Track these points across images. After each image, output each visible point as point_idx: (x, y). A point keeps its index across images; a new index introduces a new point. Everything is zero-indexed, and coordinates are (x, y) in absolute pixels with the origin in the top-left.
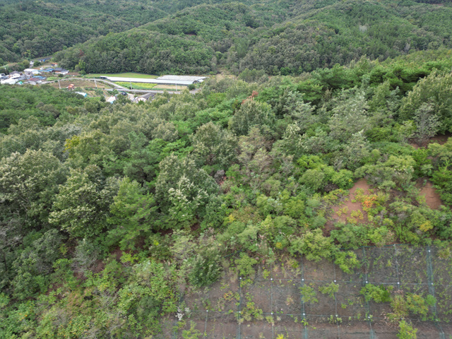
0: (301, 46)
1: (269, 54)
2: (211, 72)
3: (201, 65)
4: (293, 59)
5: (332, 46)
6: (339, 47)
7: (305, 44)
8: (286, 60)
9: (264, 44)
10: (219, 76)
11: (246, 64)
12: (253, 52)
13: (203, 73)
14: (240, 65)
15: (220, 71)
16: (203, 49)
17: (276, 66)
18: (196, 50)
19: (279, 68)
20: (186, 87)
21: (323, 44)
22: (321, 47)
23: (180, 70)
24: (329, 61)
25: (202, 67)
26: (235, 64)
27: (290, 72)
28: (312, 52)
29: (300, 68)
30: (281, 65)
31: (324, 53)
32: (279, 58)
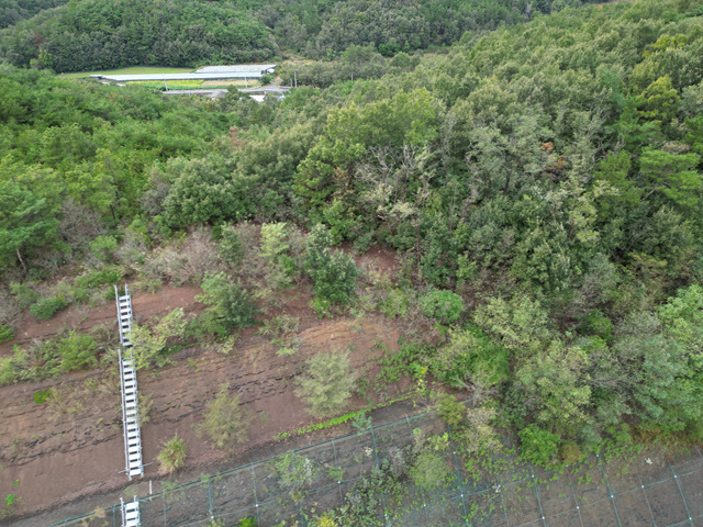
0: (401, 11)
2: (276, 57)
4: (395, 30)
9: (344, 10)
10: (289, 62)
11: (325, 42)
12: (332, 23)
13: (263, 60)
14: (317, 44)
15: (287, 55)
16: (249, 21)
17: (373, 43)
18: (243, 23)
19: (377, 45)
20: (255, 81)
21: (428, 6)
22: (427, 11)
23: (228, 56)
24: (442, 32)
25: (260, 51)
26: (309, 43)
27: (393, 51)
28: (418, 18)
29: (407, 43)
30: (379, 40)
31: (434, 20)
32: (375, 31)
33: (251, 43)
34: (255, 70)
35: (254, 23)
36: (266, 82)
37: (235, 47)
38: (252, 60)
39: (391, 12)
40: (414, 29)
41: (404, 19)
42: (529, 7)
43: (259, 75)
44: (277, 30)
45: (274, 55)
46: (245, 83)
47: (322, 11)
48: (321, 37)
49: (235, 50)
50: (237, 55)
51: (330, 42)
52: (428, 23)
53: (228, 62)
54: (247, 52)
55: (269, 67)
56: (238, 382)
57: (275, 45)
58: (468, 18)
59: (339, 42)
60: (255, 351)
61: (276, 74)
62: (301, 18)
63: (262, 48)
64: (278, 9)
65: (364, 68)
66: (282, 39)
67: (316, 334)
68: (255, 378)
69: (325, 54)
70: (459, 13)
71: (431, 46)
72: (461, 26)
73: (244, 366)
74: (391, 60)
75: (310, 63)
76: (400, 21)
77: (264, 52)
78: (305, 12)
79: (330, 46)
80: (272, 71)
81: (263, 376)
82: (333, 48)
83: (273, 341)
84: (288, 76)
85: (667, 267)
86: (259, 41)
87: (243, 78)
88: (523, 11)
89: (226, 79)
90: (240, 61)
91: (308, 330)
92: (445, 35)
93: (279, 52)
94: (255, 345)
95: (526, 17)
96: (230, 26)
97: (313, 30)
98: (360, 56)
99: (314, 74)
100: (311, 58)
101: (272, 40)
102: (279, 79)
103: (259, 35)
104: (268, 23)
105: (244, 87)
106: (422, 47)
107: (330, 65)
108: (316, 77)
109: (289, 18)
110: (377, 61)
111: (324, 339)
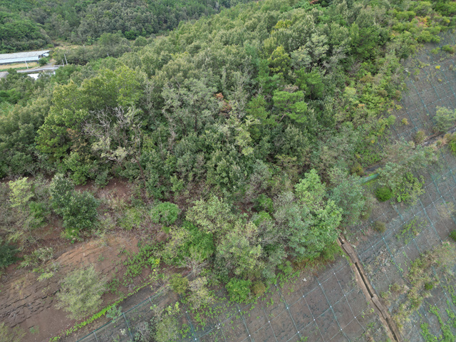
0: (136, 9)
1: (108, 19)
2: (49, 45)
3: (32, 39)
4: (134, 22)
5: (162, 6)
6: (168, 7)
7: (138, 6)
8: (128, 24)
9: (96, 9)
10: (60, 48)
11: (85, 32)
12: (88, 19)
13: (38, 47)
14: (79, 33)
15: (58, 43)
16: (22, 20)
17: (120, 31)
18: (16, 21)
19: (123, 32)
20: (35, 63)
21: (154, 5)
22: (153, 8)
23: (9, 47)
24: (166, 22)
25: (35, 41)
26: (73, 34)
27: (135, 36)
28: (148, 13)
29: (144, 30)
30: (124, 29)
31: (159, 14)
32: (120, 23)
33: (26, 36)
34: (34, 55)
35: (27, 21)
36: (43, 63)
37: (13, 40)
38: (30, 48)
39: (129, 10)
40: (146, 21)
41: (139, 14)
42: (217, 4)
43: (37, 59)
44: (47, 25)
45: (47, 43)
46: (26, 65)
47: (79, 10)
48: (81, 28)
49: (14, 41)
50: (17, 45)
51: (88, 32)
52: (155, 16)
53: (9, 51)
54: (25, 43)
55: (45, 53)
56: (8, 310)
57: (47, 36)
58: (181, 12)
59: (96, 31)
60: (19, 281)
61: (50, 57)
62: (63, 16)
63: (37, 39)
64: (45, 11)
65: (115, 48)
66: (52, 32)
67: (71, 256)
68: (23, 303)
69: (86, 40)
70: (174, 9)
71: (160, 31)
72: (177, 17)
73: (11, 296)
74: (134, 42)
75: (76, 47)
76: (136, 15)
77: (39, 42)
78: (66, 12)
79: (90, 34)
80: (47, 55)
81: (30, 299)
82: (92, 35)
83: (34, 271)
84: (60, 58)
85: (297, 160)
86: (33, 34)
87: (24, 62)
88: (214, 7)
89: (10, 63)
90: (20, 49)
91: (64, 255)
92: (169, 23)
93: (51, 41)
94: (19, 276)
95: (217, 10)
96: (6, 24)
97: (75, 24)
98: (112, 40)
99: (80, 55)
100: (76, 44)
101: (44, 33)
102: (53, 60)
103: (32, 30)
104: (38, 21)
105: (26, 68)
106: (154, 32)
107: (91, 48)
108: (81, 57)
109: (55, 16)
110: (124, 42)
111: (78, 258)
